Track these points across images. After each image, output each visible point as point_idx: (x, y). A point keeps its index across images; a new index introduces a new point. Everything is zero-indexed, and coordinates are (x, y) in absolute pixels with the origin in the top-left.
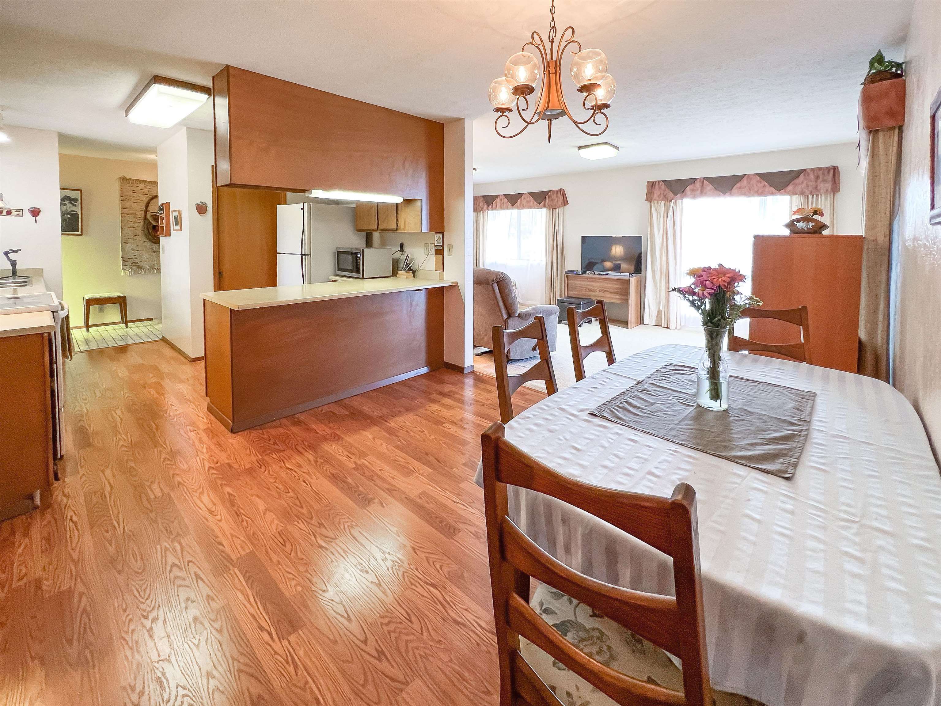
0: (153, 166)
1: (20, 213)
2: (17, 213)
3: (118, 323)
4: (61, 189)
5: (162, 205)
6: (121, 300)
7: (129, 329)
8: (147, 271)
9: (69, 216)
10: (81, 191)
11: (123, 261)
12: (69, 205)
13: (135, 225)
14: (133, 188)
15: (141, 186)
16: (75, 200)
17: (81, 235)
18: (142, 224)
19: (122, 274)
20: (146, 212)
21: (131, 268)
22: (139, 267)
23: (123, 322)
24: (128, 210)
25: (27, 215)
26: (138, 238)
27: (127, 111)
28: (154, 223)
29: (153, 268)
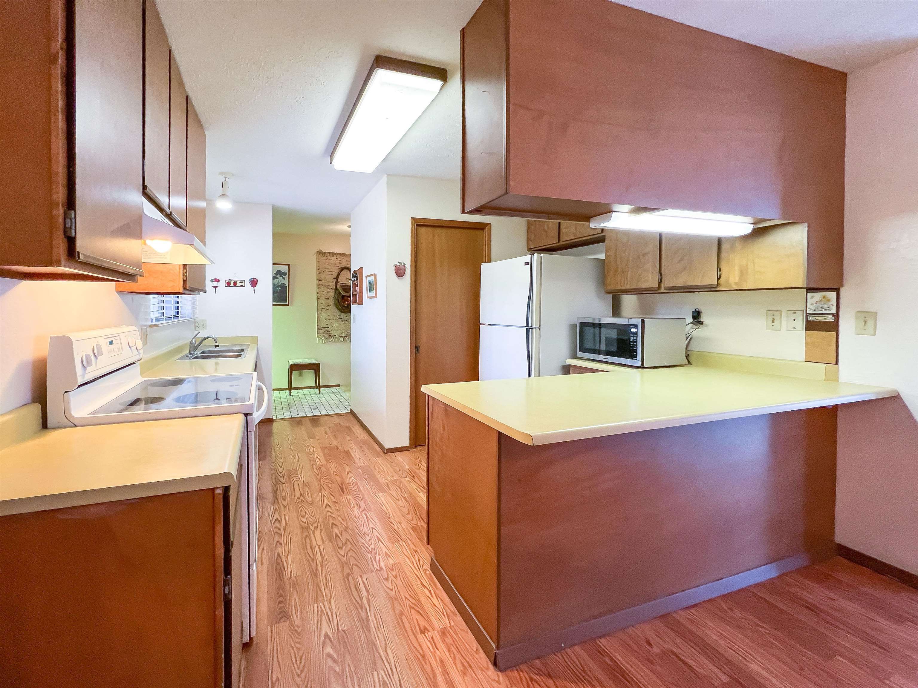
0: (346, 237)
1: (243, 284)
2: (241, 284)
3: (313, 387)
4: (273, 264)
5: (355, 272)
6: (315, 367)
7: (321, 395)
8: (336, 339)
9: (280, 288)
10: (289, 265)
11: (318, 329)
12: (280, 278)
13: (328, 296)
14: (327, 261)
15: (334, 258)
16: (285, 274)
17: (288, 305)
18: (333, 294)
19: (317, 342)
20: (337, 282)
21: (324, 336)
22: (331, 336)
23: (316, 387)
24: (323, 281)
25: (248, 285)
26: (330, 308)
27: (332, 154)
28: (343, 293)
29: (341, 337)
